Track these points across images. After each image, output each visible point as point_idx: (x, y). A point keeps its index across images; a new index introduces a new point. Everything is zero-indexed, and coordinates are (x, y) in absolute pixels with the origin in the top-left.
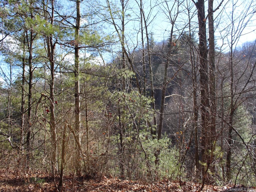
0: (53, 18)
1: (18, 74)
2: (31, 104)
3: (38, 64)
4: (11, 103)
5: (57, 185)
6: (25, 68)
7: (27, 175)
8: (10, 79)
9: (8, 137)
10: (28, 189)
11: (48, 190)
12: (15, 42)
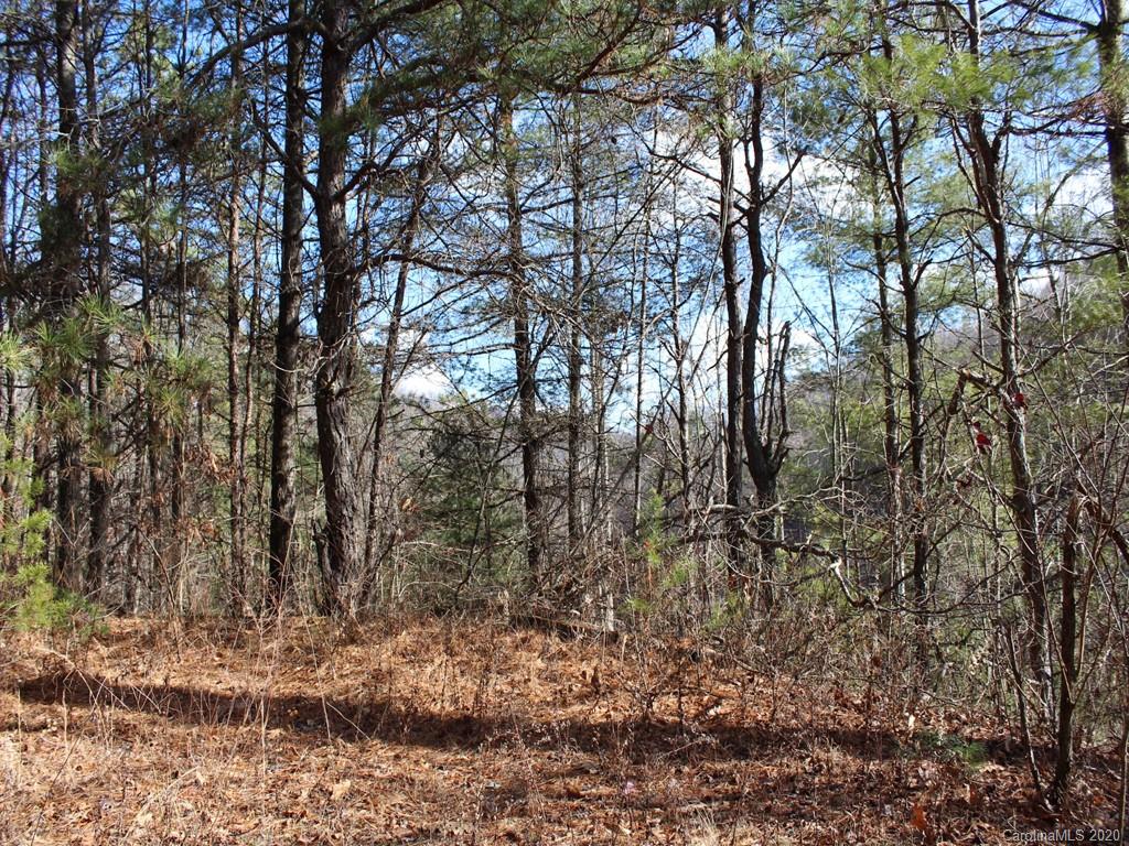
0: (976, 25)
1: (862, 303)
2: (921, 423)
3: (941, 247)
4: (844, 429)
5: (1047, 781)
6: (887, 274)
7: (912, 719)
8: (832, 330)
9: (833, 559)
10: (914, 777)
11: (1002, 798)
12: (837, 178)
